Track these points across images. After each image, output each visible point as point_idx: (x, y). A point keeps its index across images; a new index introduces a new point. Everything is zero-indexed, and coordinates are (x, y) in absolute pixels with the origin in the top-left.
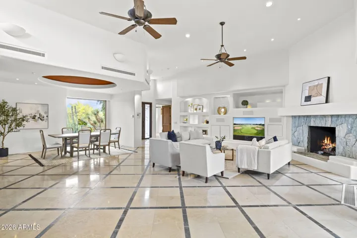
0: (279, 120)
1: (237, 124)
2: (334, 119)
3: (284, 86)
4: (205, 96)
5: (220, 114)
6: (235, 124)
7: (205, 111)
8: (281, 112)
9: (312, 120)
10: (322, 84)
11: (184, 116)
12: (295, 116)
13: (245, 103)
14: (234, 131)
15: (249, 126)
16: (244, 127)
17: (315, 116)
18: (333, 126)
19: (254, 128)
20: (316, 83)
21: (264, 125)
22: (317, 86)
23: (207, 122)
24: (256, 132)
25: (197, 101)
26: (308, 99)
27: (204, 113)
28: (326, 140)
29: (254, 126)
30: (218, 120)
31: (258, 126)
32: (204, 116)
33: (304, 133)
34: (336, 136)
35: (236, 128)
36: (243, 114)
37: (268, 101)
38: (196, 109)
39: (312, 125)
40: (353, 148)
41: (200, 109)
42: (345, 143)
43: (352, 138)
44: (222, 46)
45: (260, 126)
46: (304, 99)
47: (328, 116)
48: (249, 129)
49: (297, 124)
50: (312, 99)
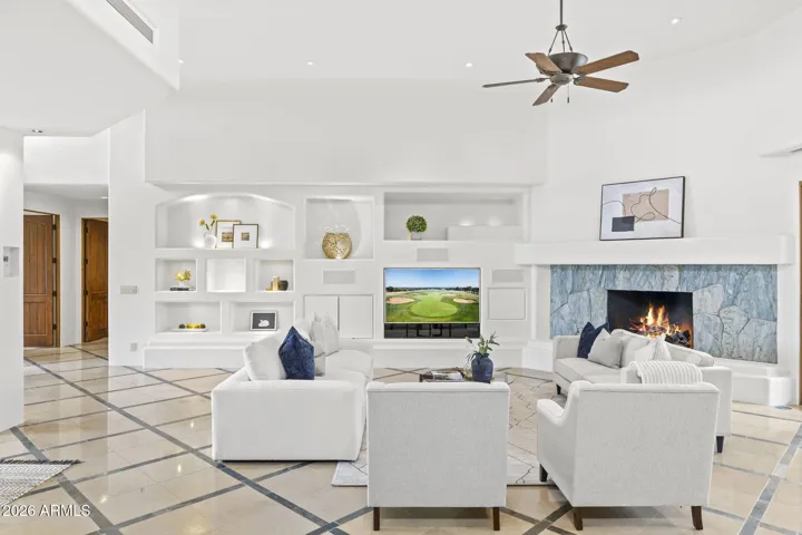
0: (517, 275)
1: (397, 290)
2: (687, 274)
3: (530, 186)
4: (263, 190)
5: (330, 257)
6: (390, 289)
7: (265, 244)
8: (523, 254)
9: (621, 275)
11: (169, 263)
12: (564, 267)
13: (417, 225)
14: (389, 309)
15: (437, 295)
16: (420, 297)
17: (630, 268)
18: (685, 290)
19: (450, 301)
20: (648, 188)
21: (476, 290)
22: (651, 194)
23: (284, 285)
24: (455, 310)
25: (231, 208)
26: (624, 224)
27: (265, 251)
29: (448, 294)
30: (329, 277)
31: (463, 293)
32: (263, 262)
33: (595, 307)
34: (695, 311)
35: (393, 301)
36: (419, 260)
37: (466, 223)
38: (229, 238)
39: (621, 286)
40: (742, 337)
41: (246, 237)
42: (718, 331)
43: (736, 316)
44: (561, 28)
45: (469, 294)
46: (608, 224)
47: (669, 267)
48: (435, 304)
49: (569, 286)
50: (637, 225)
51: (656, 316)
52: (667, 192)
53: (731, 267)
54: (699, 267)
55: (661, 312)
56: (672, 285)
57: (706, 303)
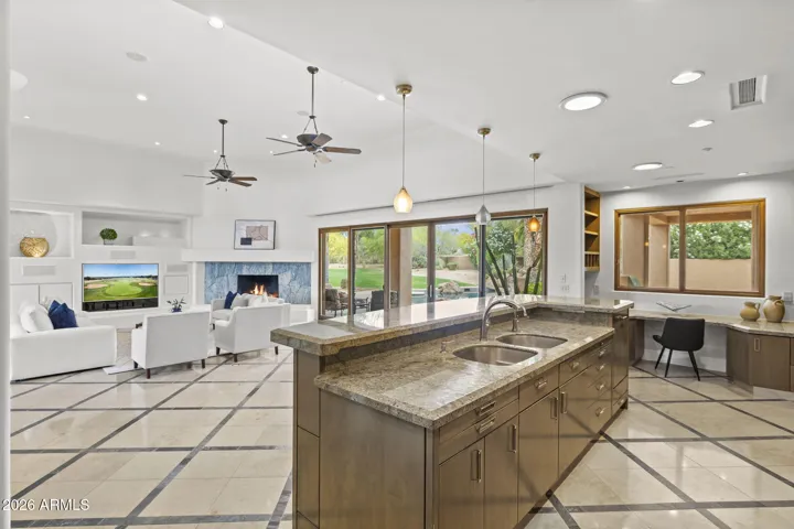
0: (184, 268)
1: (93, 279)
2: (276, 267)
3: (192, 216)
5: (28, 255)
6: (88, 279)
8: (186, 256)
9: (245, 267)
12: (212, 263)
13: (109, 235)
14: (86, 292)
15: (126, 281)
16: (113, 283)
17: (251, 264)
18: (275, 274)
19: (137, 285)
20: (259, 224)
21: (156, 277)
22: (260, 227)
24: (140, 290)
26: (246, 241)
28: (256, 290)
29: (135, 280)
31: (146, 279)
33: (231, 284)
34: (280, 284)
35: (90, 287)
36: (113, 258)
37: (145, 235)
39: (244, 273)
40: (298, 294)
42: (289, 291)
43: (296, 285)
45: (150, 280)
46: (239, 241)
47: (268, 263)
48: (125, 286)
49: (216, 273)
50: (253, 242)
51: (259, 290)
52: (267, 227)
53: (294, 263)
54: (281, 263)
55: (262, 287)
56: (269, 272)
57: (284, 280)
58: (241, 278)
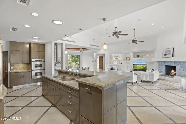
0: (153, 63)
2: (175, 63)
3: (155, 50)
4: (120, 53)
5: (127, 60)
6: (134, 65)
7: (120, 59)
8: (153, 60)
9: (167, 63)
10: (171, 50)
11: (111, 61)
12: (160, 62)
13: (138, 56)
14: (134, 67)
16: (138, 66)
17: (168, 62)
18: (175, 65)
19: (142, 66)
20: (168, 50)
21: (146, 65)
23: (121, 64)
24: (143, 67)
25: (117, 55)
26: (165, 55)
28: (172, 71)
29: (142, 65)
30: (126, 63)
32: (120, 61)
33: (163, 68)
34: (176, 69)
35: (134, 66)
36: (138, 61)
37: (147, 55)
38: (116, 58)
39: (167, 65)
40: (183, 73)
41: (118, 58)
42: (179, 72)
43: (182, 70)
44: (134, 37)
45: (145, 65)
46: (163, 55)
47: (173, 62)
48: (140, 66)
49: (160, 65)
50: (167, 55)
53: (181, 62)
54: (177, 62)
56: (173, 65)
57: (178, 68)
58: (167, 66)
